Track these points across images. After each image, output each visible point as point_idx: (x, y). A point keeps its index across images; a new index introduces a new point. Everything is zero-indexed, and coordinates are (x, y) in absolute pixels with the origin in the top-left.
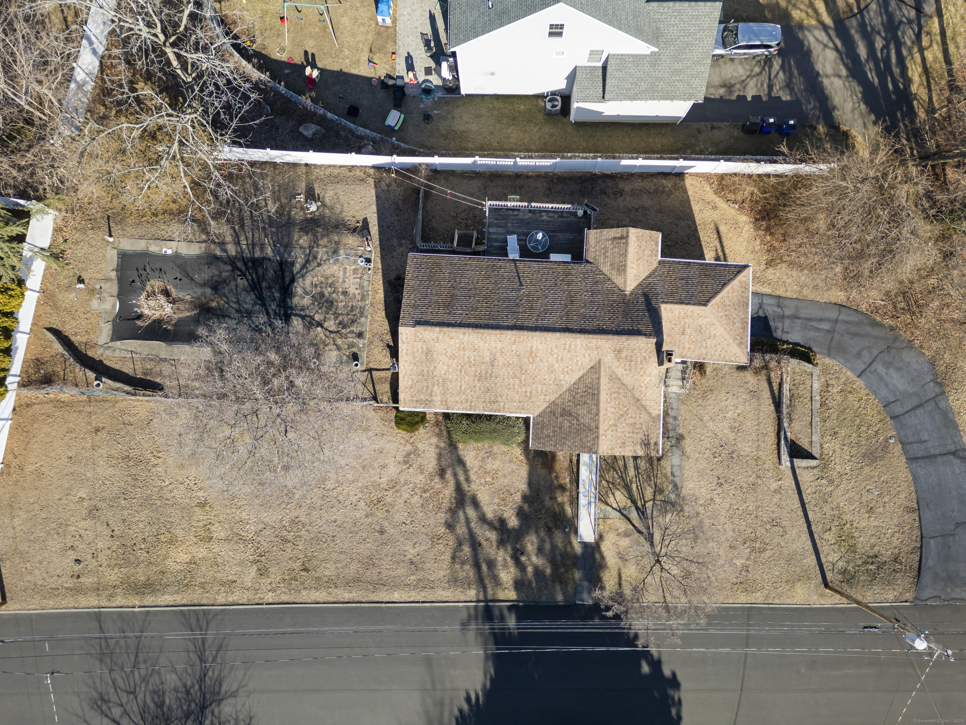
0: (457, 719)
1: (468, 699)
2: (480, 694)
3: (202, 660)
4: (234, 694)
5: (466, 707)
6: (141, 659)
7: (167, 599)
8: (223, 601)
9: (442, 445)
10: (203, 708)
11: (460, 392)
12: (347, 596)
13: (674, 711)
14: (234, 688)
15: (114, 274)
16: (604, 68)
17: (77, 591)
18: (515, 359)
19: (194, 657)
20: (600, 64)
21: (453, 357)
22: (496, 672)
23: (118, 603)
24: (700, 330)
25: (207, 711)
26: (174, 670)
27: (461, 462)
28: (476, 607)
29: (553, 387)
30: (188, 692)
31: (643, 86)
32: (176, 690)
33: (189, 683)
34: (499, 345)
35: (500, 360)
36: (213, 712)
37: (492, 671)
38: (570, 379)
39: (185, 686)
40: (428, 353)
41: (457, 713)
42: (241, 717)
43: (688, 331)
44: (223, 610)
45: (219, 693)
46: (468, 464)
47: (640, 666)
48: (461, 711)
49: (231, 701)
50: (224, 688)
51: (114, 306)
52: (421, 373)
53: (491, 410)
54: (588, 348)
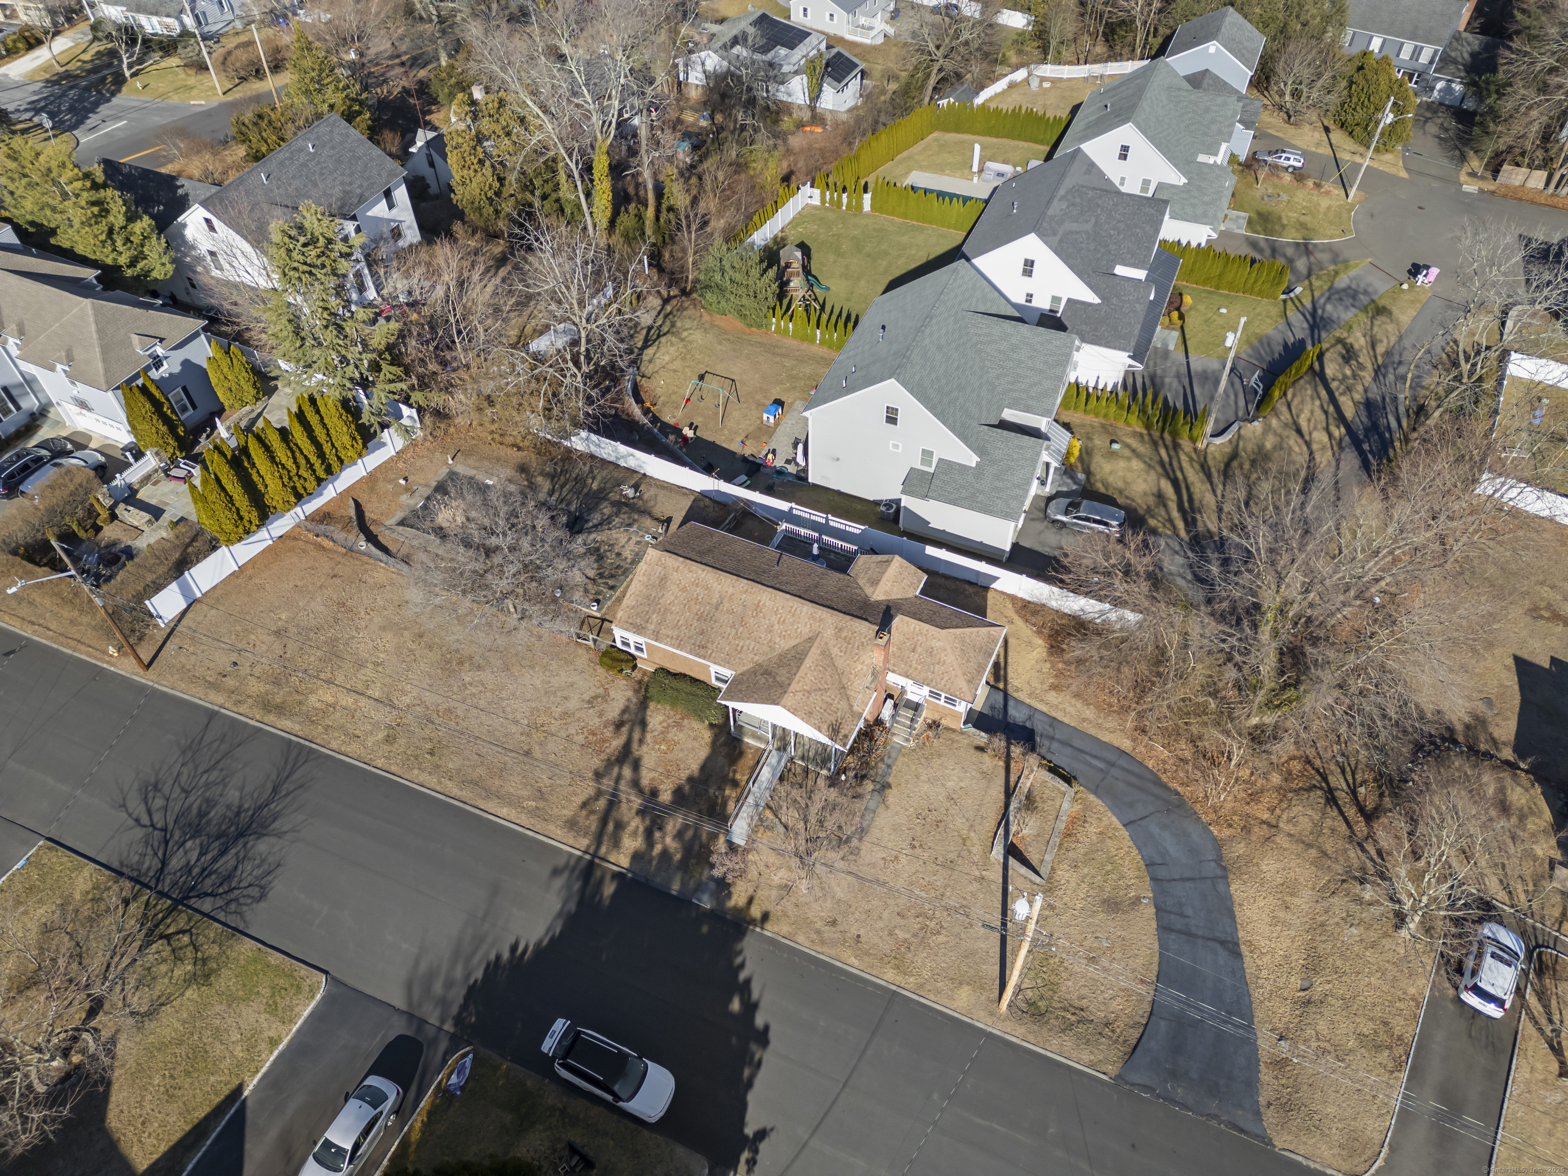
0: (488, 965)
1: (514, 948)
2: (531, 948)
3: (275, 790)
4: (279, 835)
5: (506, 955)
6: (220, 766)
7: (287, 724)
8: (335, 747)
9: (634, 700)
10: (241, 834)
11: (676, 626)
12: (455, 792)
13: (747, 1072)
14: (285, 829)
15: (434, 484)
17: (214, 686)
18: (741, 608)
19: (269, 786)
21: (684, 590)
22: (561, 932)
23: (241, 710)
24: (930, 652)
25: (242, 841)
26: (241, 789)
27: (643, 724)
28: (580, 858)
29: (765, 648)
30: (238, 814)
32: (228, 807)
33: (246, 806)
34: (731, 591)
35: (726, 605)
36: (245, 844)
37: (558, 931)
38: (784, 645)
39: (240, 807)
40: (663, 579)
41: (492, 957)
42: (270, 860)
43: (919, 650)
44: (329, 756)
45: (266, 827)
46: (650, 726)
47: (730, 1000)
48: (498, 957)
49: (273, 840)
50: (276, 825)
51: (418, 504)
52: (648, 597)
53: (697, 655)
54: (812, 617)
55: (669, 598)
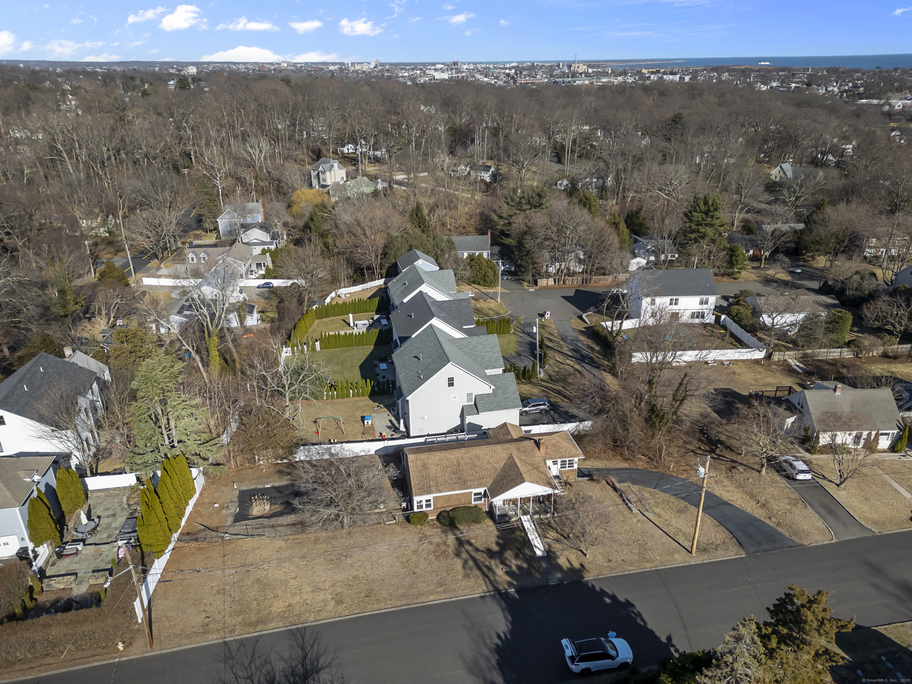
0: (495, 650)
1: (499, 638)
2: (507, 633)
3: (302, 649)
4: (329, 666)
5: (499, 642)
6: (256, 656)
10: (306, 677)
11: (445, 482)
12: (400, 603)
14: (329, 661)
15: (236, 499)
16: (475, 404)
17: (206, 633)
18: (470, 460)
19: (297, 649)
20: (473, 403)
21: (437, 465)
23: (237, 634)
24: (554, 445)
25: (310, 680)
26: (282, 659)
29: (493, 471)
30: (293, 670)
31: (494, 405)
32: (284, 671)
33: (294, 665)
34: (460, 455)
35: (462, 462)
36: (314, 679)
38: (500, 465)
39: (290, 667)
40: (424, 466)
41: (494, 646)
43: (549, 447)
45: (317, 667)
48: (497, 645)
49: (327, 670)
50: (321, 662)
51: (236, 510)
52: (422, 476)
53: (464, 489)
54: (503, 449)
55: (433, 472)
